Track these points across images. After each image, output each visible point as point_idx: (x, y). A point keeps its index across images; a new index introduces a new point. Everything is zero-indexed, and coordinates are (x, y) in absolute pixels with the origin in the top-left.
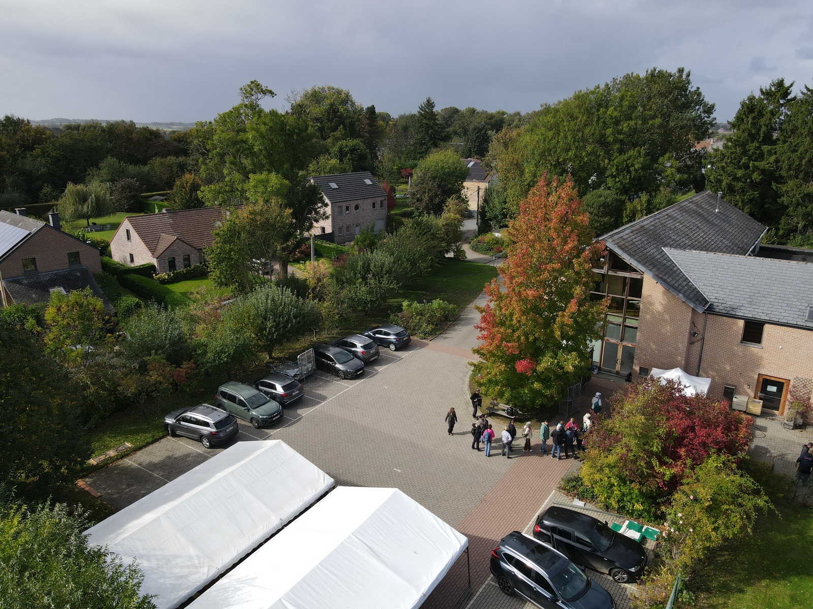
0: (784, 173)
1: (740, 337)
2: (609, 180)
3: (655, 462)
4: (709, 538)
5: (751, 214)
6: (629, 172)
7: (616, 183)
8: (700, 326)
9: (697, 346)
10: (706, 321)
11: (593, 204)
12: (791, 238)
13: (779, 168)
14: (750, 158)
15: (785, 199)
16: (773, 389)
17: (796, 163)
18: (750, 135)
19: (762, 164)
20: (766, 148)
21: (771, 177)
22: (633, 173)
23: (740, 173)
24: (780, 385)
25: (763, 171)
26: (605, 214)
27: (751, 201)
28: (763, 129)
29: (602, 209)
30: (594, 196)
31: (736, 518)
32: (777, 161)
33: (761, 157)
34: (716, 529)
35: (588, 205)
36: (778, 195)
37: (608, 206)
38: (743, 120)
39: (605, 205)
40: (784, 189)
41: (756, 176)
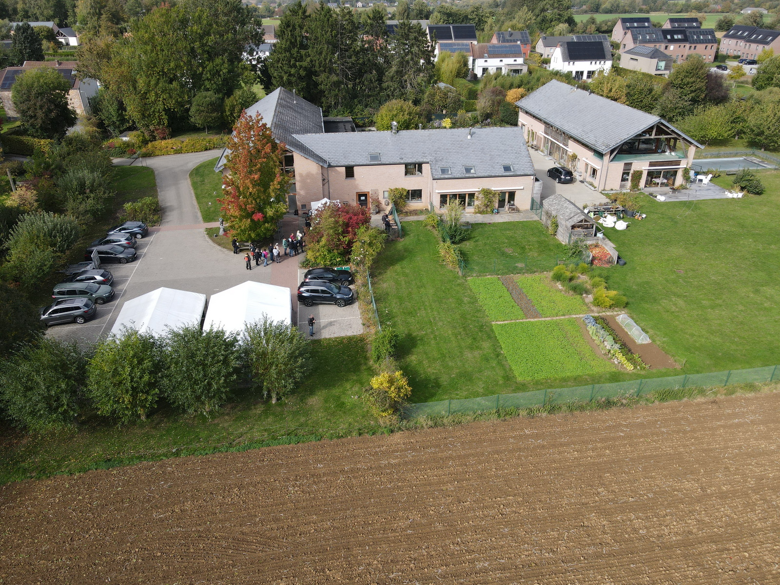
0: (317, 69)
1: (345, 176)
2: (207, 83)
3: (341, 237)
4: (372, 255)
5: (304, 98)
6: (220, 76)
7: (212, 84)
8: (326, 175)
9: (327, 185)
10: (328, 171)
11: (203, 104)
12: (331, 112)
13: (314, 66)
14: (296, 61)
15: (323, 87)
16: (363, 198)
17: (323, 63)
18: (291, 43)
19: (304, 64)
20: (303, 52)
21: (311, 73)
22: (222, 76)
23: (293, 71)
24: (365, 195)
25: (305, 69)
26: (213, 111)
27: (302, 89)
28: (298, 39)
29: (210, 107)
30: (201, 98)
31: (379, 244)
32: (311, 61)
33: (301, 59)
34: (374, 251)
35: (199, 105)
36: (316, 84)
37: (214, 104)
38: (284, 32)
39: (211, 104)
40: (320, 80)
41: (302, 73)
